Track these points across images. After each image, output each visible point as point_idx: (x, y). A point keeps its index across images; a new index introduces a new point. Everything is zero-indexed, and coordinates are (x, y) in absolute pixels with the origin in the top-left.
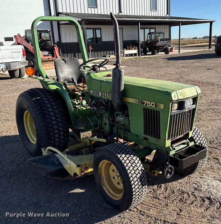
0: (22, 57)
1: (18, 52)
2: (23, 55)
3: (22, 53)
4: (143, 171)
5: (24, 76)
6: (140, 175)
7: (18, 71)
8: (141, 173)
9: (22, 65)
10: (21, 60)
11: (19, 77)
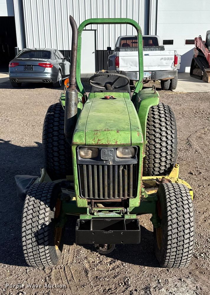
0: (172, 65)
1: (168, 59)
2: (173, 63)
3: (173, 60)
4: (45, 227)
5: (175, 89)
6: (37, 229)
7: (169, 82)
8: (40, 228)
9: (170, 74)
10: (171, 69)
11: (169, 90)
